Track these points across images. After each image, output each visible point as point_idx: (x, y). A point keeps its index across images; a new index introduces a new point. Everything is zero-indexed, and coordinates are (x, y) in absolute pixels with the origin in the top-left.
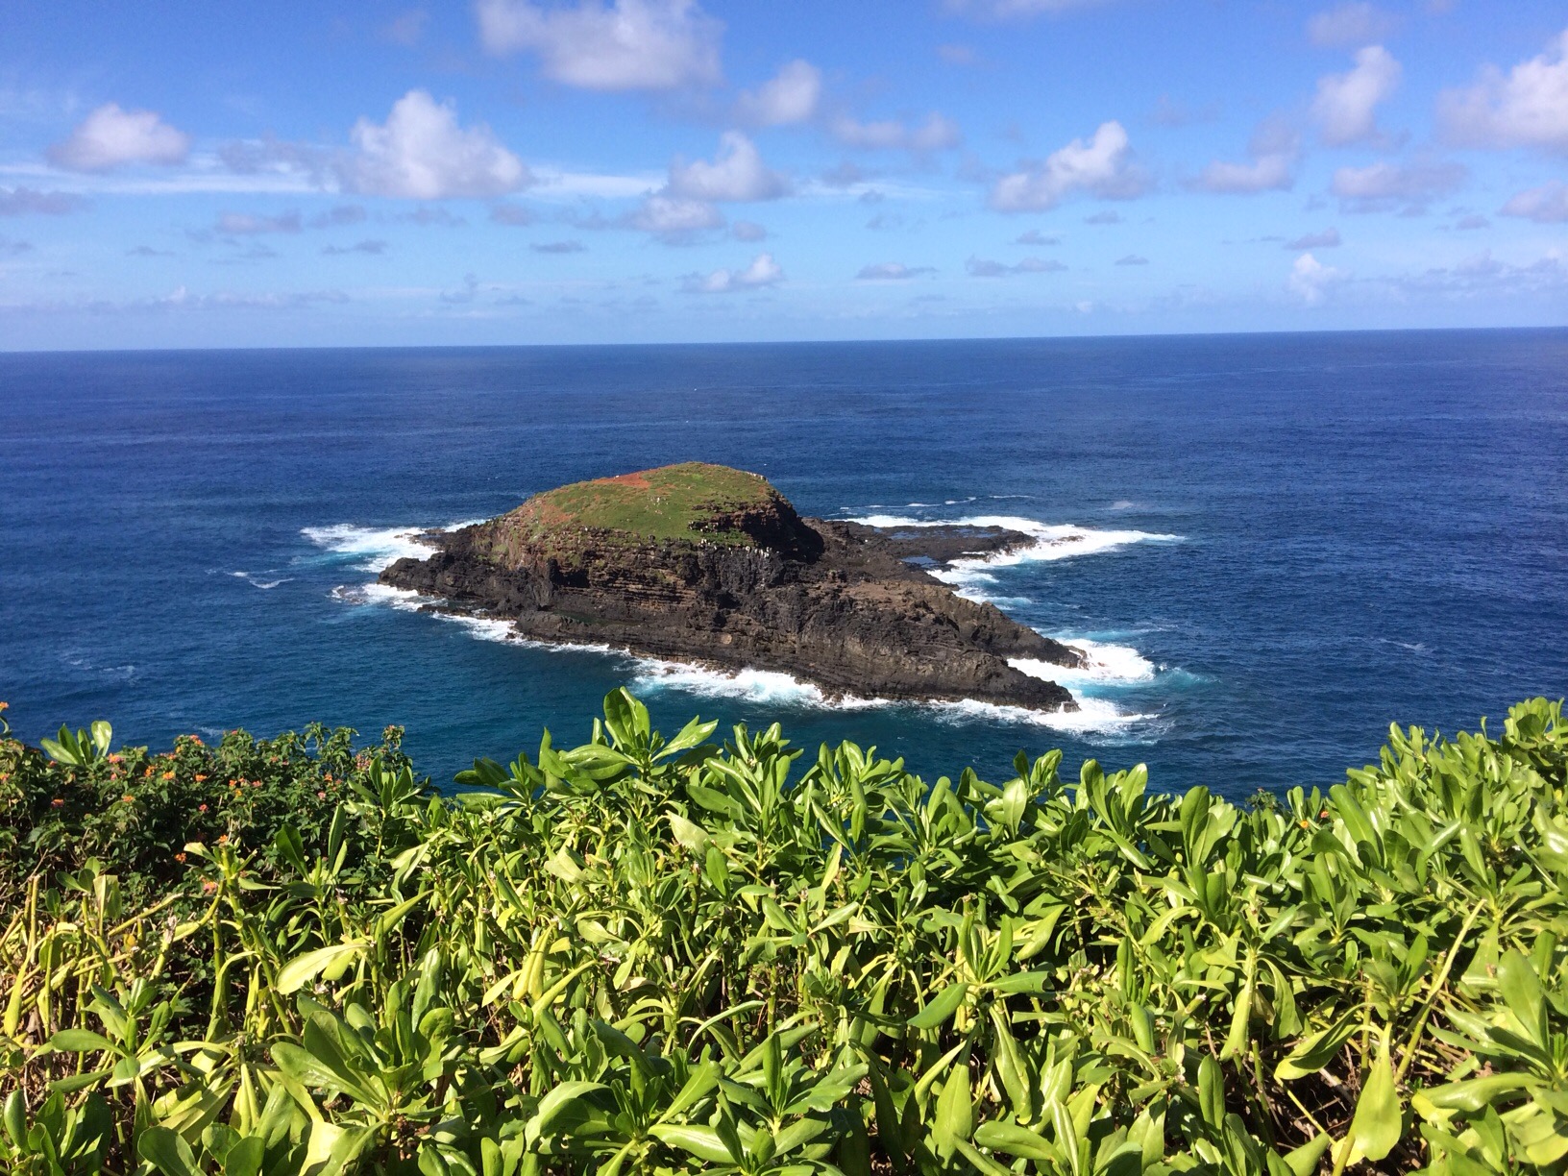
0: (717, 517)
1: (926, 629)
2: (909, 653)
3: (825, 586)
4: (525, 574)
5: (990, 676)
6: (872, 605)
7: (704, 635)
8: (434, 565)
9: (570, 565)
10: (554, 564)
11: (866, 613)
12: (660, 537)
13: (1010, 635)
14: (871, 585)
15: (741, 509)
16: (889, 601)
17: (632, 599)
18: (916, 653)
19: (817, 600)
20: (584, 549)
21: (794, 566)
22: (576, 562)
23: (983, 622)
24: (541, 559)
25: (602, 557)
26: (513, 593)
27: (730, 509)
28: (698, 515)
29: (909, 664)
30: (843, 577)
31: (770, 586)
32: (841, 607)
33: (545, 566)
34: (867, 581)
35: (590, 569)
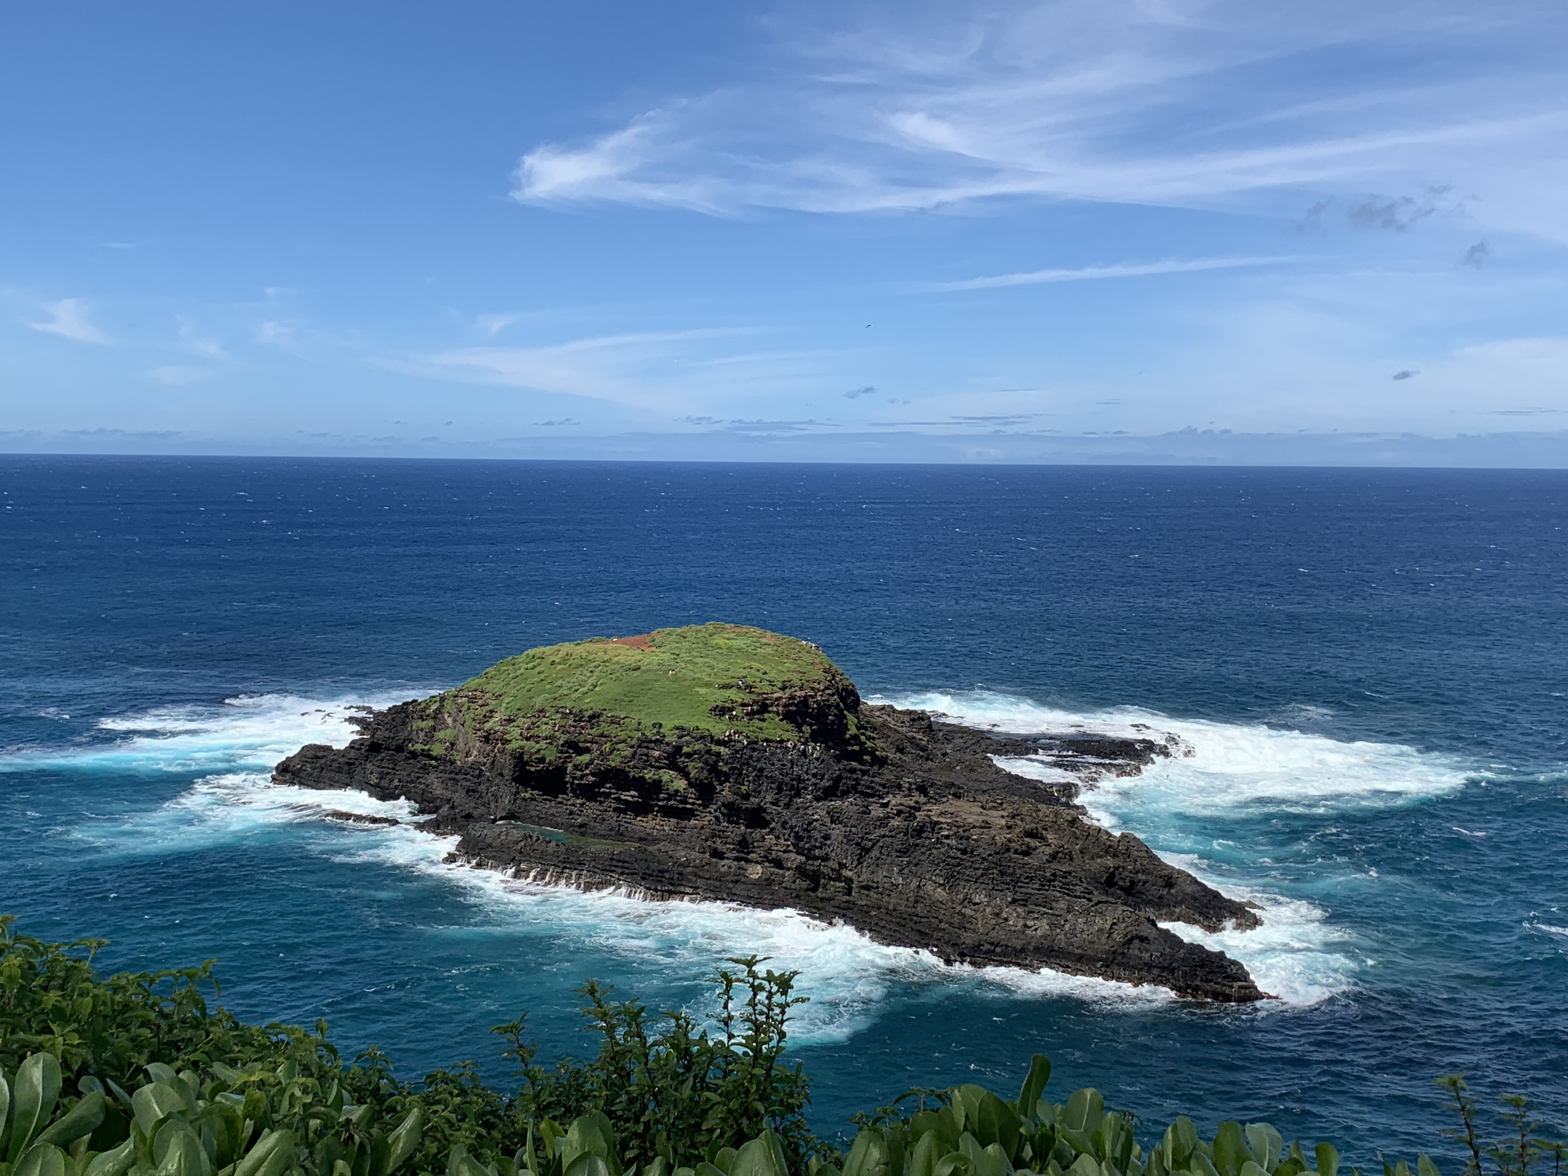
0: (748, 698)
1: (1040, 868)
2: (1014, 901)
3: (895, 800)
4: (476, 771)
5: (1131, 940)
6: (962, 831)
7: (724, 865)
8: (352, 754)
9: (542, 760)
10: (520, 759)
11: (953, 842)
12: (668, 724)
13: (1160, 881)
14: (959, 803)
15: (783, 689)
16: (986, 825)
17: (624, 811)
18: (1024, 903)
19: (883, 822)
20: (563, 738)
21: (853, 771)
22: (551, 755)
23: (1119, 862)
24: (502, 752)
25: (587, 750)
26: (459, 797)
27: (768, 689)
28: (721, 697)
29: (1014, 917)
30: (922, 790)
31: (818, 799)
32: (919, 831)
33: (506, 763)
34: (957, 796)
35: (570, 767)
